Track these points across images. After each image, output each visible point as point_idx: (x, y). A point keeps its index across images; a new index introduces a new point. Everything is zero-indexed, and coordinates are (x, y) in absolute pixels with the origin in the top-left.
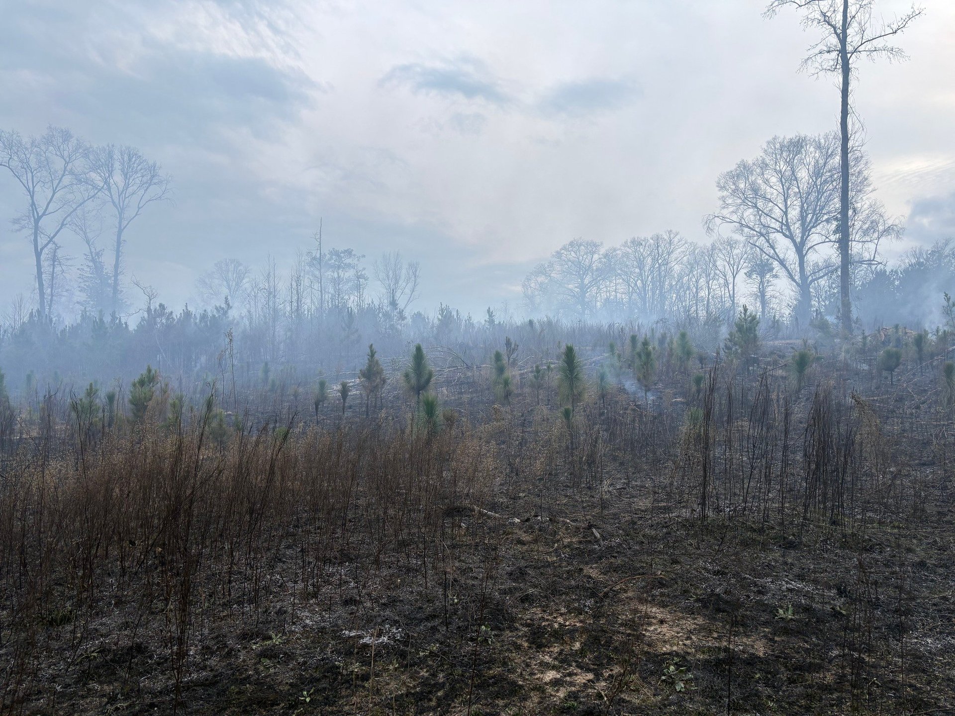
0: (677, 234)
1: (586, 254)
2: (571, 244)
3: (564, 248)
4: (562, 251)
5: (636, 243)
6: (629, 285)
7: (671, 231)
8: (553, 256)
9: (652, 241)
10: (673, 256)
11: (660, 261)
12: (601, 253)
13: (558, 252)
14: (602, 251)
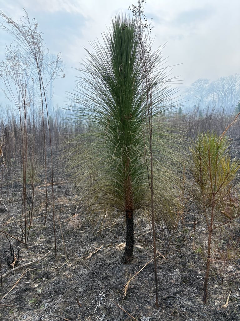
0: (239, 74)
1: (204, 84)
2: (198, 80)
3: (196, 82)
4: (195, 83)
5: (223, 79)
6: (219, 95)
7: (236, 74)
8: (191, 85)
9: (228, 78)
10: (237, 83)
11: (232, 85)
12: (209, 83)
13: (193, 84)
14: (210, 82)
